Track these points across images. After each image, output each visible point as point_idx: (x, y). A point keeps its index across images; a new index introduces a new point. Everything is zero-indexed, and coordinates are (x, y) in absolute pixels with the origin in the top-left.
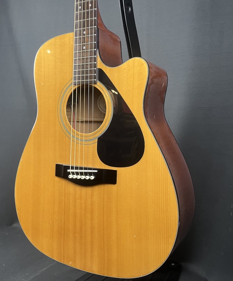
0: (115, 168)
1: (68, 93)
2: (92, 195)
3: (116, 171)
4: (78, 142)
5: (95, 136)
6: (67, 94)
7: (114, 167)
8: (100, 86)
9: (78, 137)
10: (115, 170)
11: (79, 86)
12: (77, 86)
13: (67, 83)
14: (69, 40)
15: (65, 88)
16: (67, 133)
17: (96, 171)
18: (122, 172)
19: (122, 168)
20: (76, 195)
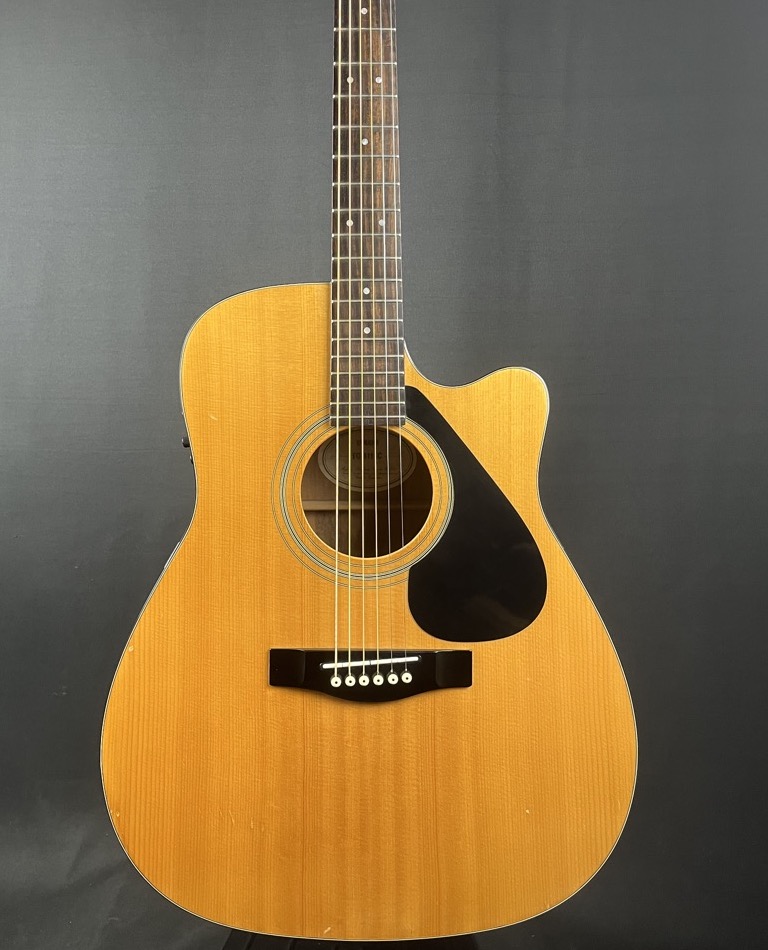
0: (465, 644)
1: (309, 447)
2: (398, 723)
3: (468, 654)
4: (344, 581)
5: (398, 563)
6: (306, 451)
7: (463, 643)
8: (412, 432)
9: (343, 567)
10: (465, 649)
11: (344, 428)
12: (338, 430)
13: (306, 420)
14: (308, 302)
15: (299, 433)
16: (306, 560)
17: (416, 659)
18: (485, 654)
19: (486, 642)
20: (343, 731)
